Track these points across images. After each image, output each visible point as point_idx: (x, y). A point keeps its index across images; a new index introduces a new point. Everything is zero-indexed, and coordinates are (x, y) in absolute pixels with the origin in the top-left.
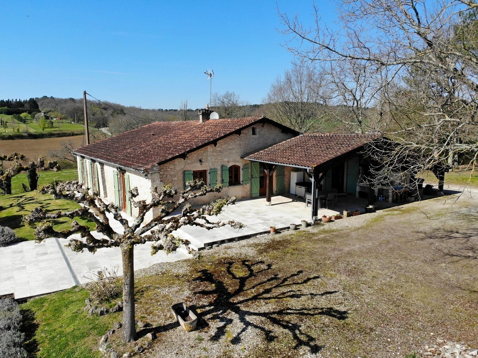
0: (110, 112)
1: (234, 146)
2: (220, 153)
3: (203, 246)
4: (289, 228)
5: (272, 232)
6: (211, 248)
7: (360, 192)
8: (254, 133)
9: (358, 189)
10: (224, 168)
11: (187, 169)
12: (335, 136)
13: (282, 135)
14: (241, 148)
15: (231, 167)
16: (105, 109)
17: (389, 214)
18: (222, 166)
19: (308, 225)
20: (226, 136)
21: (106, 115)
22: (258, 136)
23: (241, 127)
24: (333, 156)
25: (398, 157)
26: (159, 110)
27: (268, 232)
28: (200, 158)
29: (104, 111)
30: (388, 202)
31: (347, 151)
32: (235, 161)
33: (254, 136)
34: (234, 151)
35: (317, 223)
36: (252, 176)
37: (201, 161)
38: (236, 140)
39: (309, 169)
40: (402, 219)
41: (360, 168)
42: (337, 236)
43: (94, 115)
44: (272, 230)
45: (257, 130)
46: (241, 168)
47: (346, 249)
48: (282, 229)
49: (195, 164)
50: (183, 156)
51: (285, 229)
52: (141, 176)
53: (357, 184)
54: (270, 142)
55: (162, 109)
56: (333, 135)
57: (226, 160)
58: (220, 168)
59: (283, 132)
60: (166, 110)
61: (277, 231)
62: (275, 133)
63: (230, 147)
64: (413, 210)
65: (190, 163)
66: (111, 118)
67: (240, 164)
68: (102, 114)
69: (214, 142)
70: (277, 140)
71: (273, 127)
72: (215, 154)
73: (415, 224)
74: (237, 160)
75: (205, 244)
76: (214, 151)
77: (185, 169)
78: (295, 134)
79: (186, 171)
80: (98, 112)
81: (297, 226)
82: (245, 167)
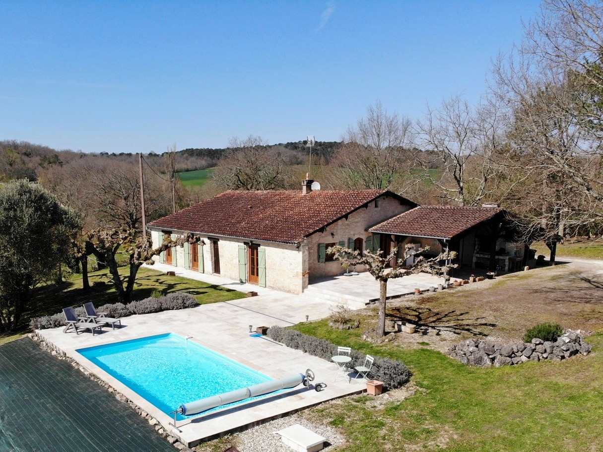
0: (37, 159)
1: (359, 219)
2: (348, 227)
3: (368, 302)
4: (428, 290)
5: (416, 293)
6: (375, 303)
7: (476, 263)
8: (376, 206)
9: (474, 260)
10: (351, 241)
11: (321, 242)
12: (457, 208)
13: (400, 208)
14: (365, 221)
15: (356, 240)
16: (27, 154)
17: (508, 280)
18: (349, 239)
19: (444, 288)
20: (356, 209)
21: (30, 165)
22: (379, 208)
23: (368, 201)
24: (464, 228)
25: (533, 229)
26: (102, 154)
27: (413, 293)
28: (332, 231)
29: (25, 158)
30: (504, 271)
31: (476, 223)
32: (359, 234)
33: (376, 209)
34: (359, 224)
35: (450, 286)
36: (374, 248)
37: (332, 234)
38: (361, 214)
39: (446, 240)
40: (521, 283)
41: (476, 239)
42: (472, 294)
43: (11, 165)
44: (417, 292)
45: (379, 203)
46: (364, 240)
47: (485, 300)
48: (423, 291)
49: (327, 237)
50: (322, 230)
51: (425, 291)
52: (287, 249)
53: (474, 255)
54: (390, 214)
55: (106, 152)
56: (454, 208)
57: (352, 233)
58: (347, 241)
59: (401, 204)
60: (114, 155)
61: (421, 293)
62: (394, 205)
63: (356, 220)
64: (529, 277)
65: (323, 237)
66: (40, 169)
67: (364, 237)
68: (24, 163)
69: (346, 216)
70: (396, 212)
71: (393, 199)
72: (344, 227)
73: (533, 285)
74: (362, 233)
75: (370, 301)
76: (343, 224)
77: (319, 242)
78: (412, 205)
79: (321, 244)
80: (18, 160)
81: (435, 289)
82: (368, 239)
